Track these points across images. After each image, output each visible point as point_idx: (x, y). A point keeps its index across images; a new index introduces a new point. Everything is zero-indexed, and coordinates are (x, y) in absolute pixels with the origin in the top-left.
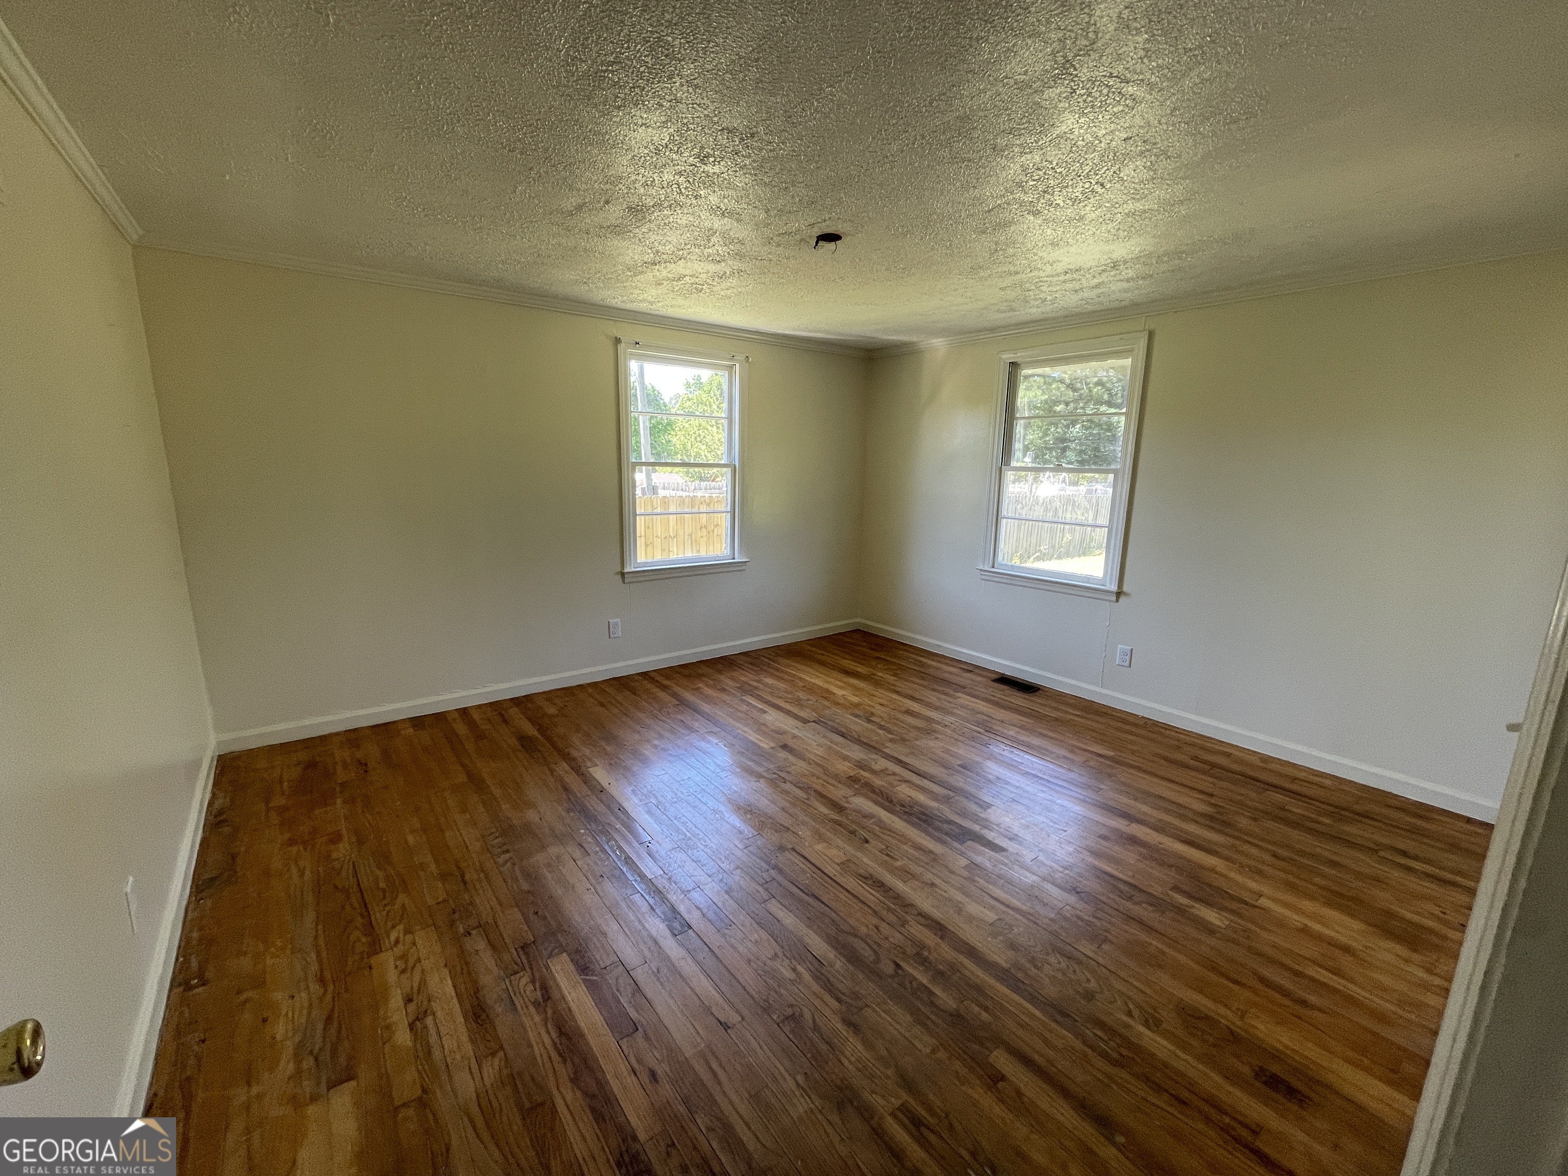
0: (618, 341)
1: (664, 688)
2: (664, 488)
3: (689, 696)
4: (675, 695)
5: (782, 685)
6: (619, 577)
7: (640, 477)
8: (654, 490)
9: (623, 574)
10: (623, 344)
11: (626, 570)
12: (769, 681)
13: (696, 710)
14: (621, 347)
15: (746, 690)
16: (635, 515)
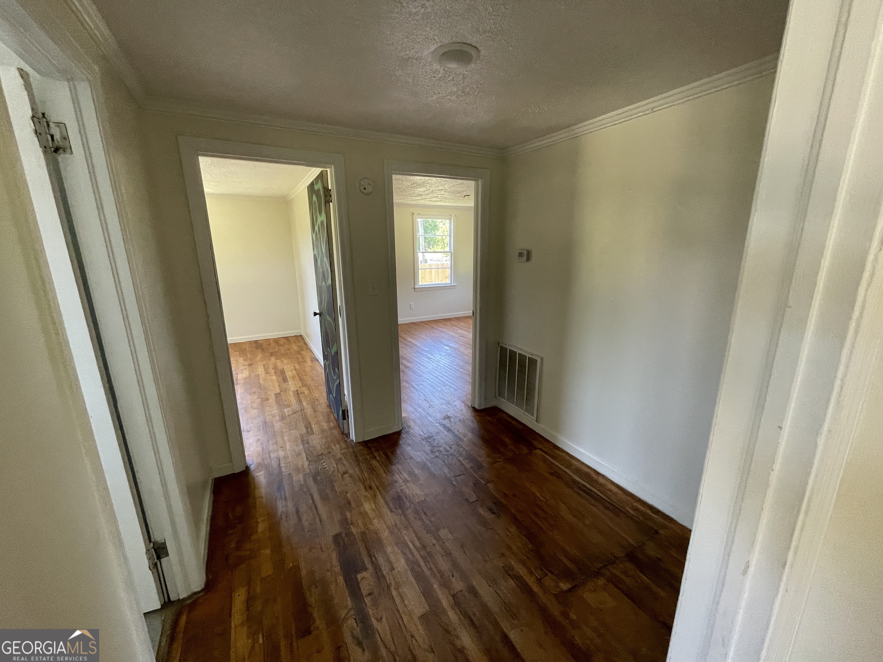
0: (413, 214)
1: (427, 325)
2: (431, 260)
3: (435, 327)
4: (431, 326)
5: (466, 325)
6: (413, 289)
7: (420, 255)
8: (426, 261)
9: (414, 288)
10: (415, 215)
11: (416, 287)
12: (462, 324)
13: (436, 329)
14: (414, 216)
15: (453, 325)
16: (419, 269)
